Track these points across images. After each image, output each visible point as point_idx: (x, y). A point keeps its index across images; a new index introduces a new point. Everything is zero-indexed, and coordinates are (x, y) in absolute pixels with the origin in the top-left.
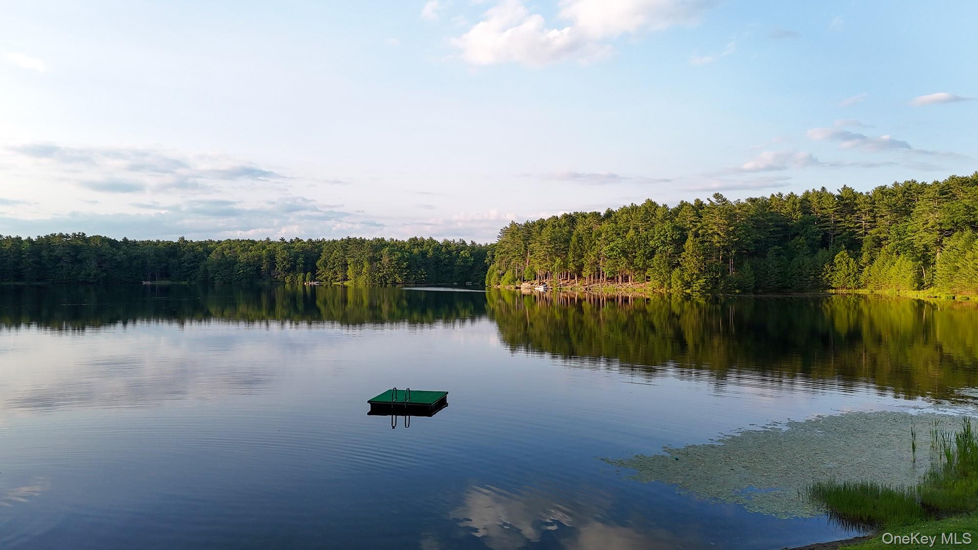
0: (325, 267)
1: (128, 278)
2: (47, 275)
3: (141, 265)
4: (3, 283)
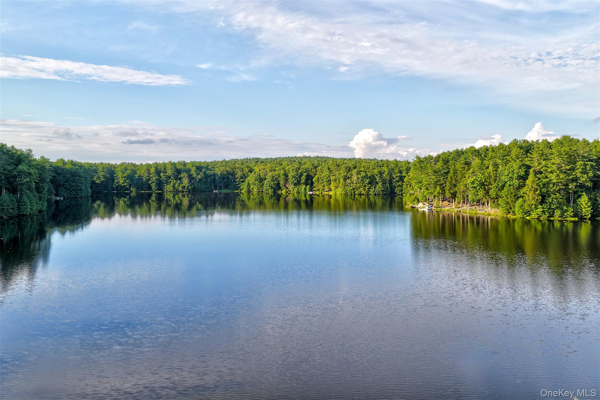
0: (318, 182)
1: (205, 188)
2: (164, 187)
3: (213, 180)
4: (142, 192)
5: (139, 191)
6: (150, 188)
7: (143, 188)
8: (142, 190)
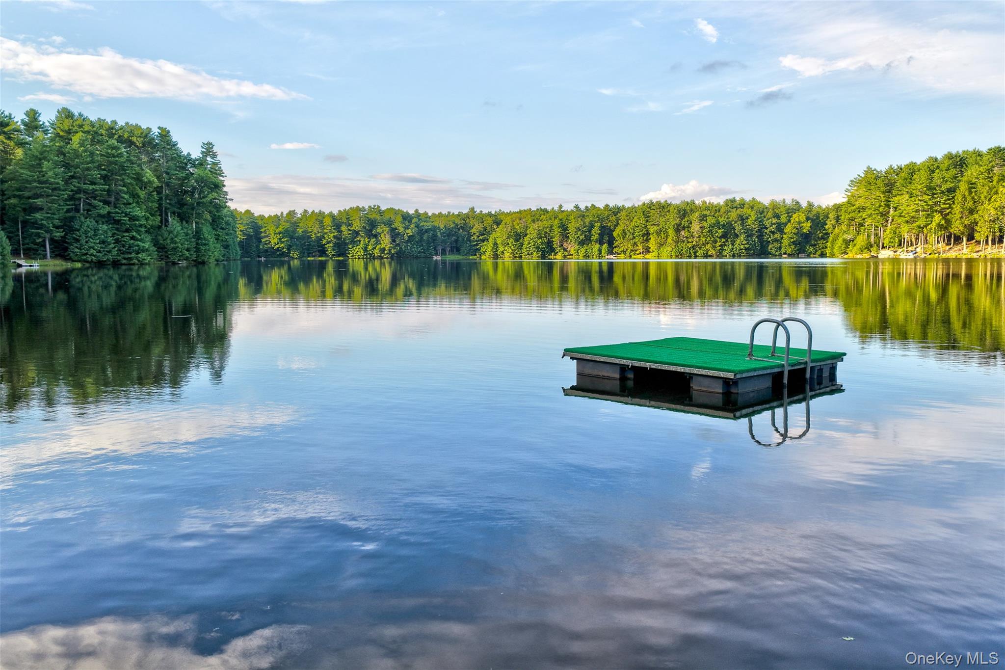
0: (624, 237)
1: (420, 252)
2: (347, 250)
3: (432, 238)
4: (309, 259)
5: (305, 259)
6: (323, 252)
7: (310, 253)
8: (309, 257)
